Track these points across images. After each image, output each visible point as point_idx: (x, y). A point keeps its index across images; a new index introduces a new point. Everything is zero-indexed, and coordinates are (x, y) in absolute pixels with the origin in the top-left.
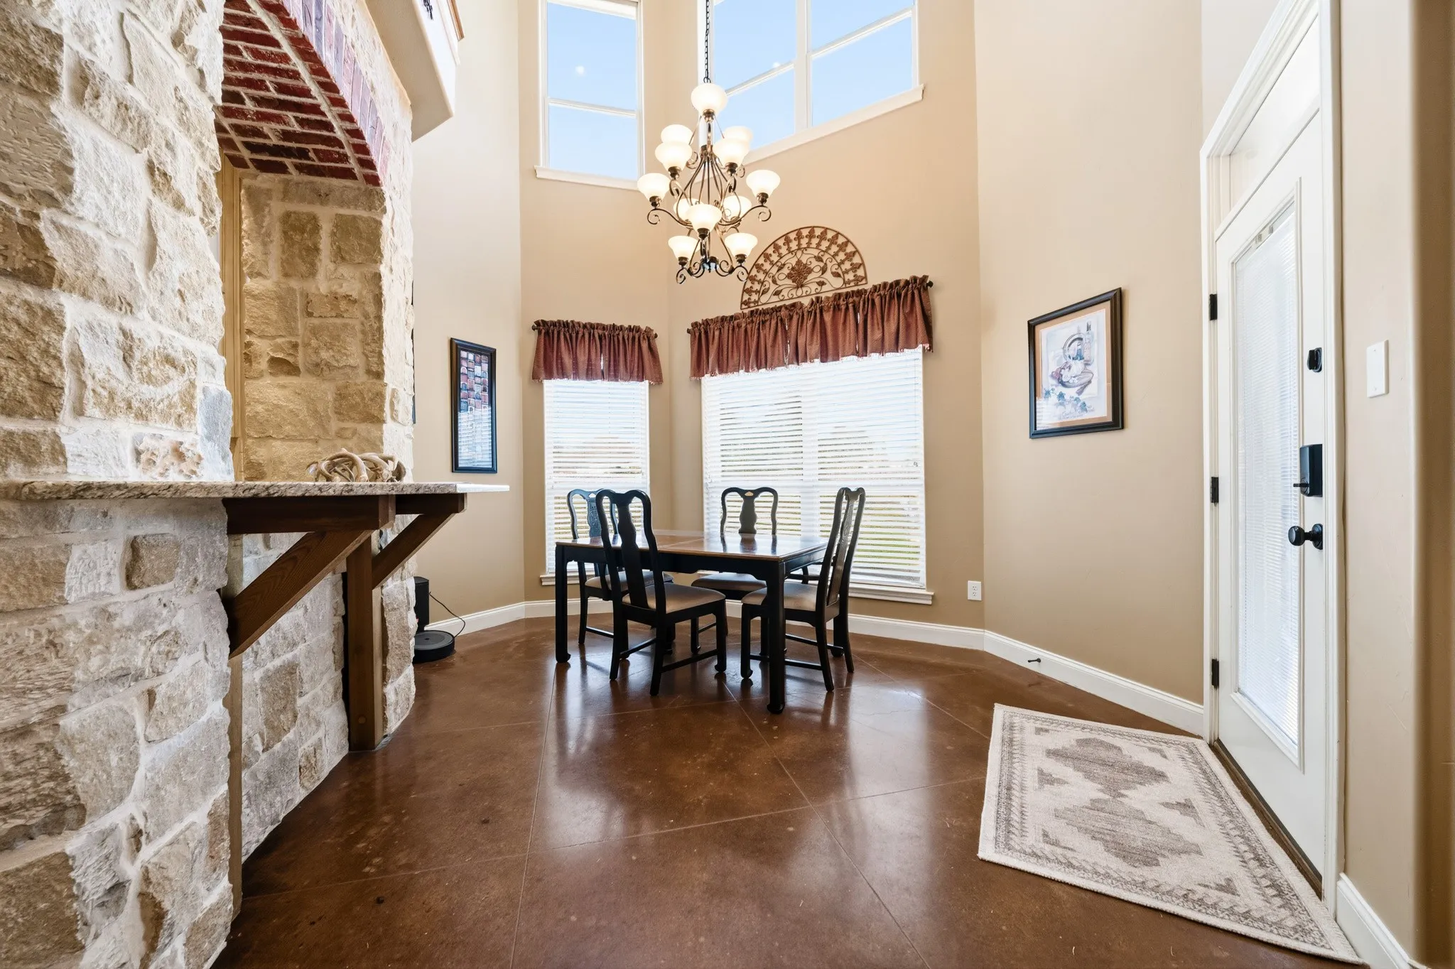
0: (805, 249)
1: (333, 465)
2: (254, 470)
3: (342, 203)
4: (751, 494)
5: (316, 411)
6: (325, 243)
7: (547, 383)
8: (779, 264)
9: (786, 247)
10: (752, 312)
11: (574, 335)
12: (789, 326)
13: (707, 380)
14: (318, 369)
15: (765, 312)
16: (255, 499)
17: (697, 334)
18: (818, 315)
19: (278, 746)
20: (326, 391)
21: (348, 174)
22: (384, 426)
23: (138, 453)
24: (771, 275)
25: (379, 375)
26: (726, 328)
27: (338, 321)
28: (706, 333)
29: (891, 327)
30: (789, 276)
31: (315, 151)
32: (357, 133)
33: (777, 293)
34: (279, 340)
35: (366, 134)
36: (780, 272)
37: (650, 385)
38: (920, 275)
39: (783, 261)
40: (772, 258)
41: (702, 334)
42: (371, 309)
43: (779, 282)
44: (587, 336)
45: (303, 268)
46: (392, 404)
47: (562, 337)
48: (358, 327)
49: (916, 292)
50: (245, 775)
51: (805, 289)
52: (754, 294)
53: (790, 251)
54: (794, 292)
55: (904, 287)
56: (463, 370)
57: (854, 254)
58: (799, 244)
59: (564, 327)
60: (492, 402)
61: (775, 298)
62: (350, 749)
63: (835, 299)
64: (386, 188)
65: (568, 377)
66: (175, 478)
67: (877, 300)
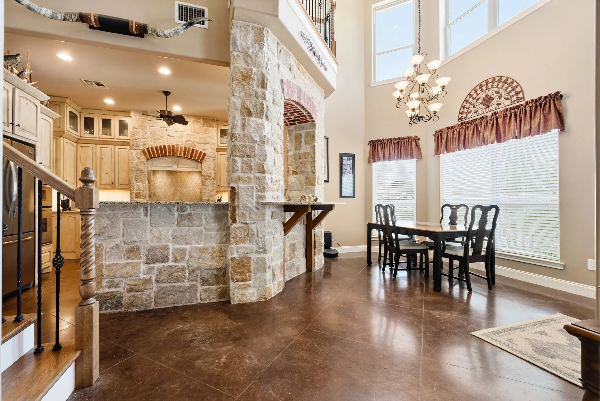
0: (490, 88)
1: (302, 198)
2: (289, 199)
3: (307, 129)
4: (455, 207)
5: (301, 183)
6: (303, 140)
7: (373, 164)
8: (477, 98)
9: (480, 89)
10: (462, 123)
11: (384, 144)
12: (481, 127)
13: (441, 155)
14: (302, 172)
15: (468, 123)
16: (287, 205)
17: (437, 136)
18: (495, 121)
19: (291, 261)
20: (303, 178)
21: (308, 121)
22: (316, 186)
23: (273, 197)
24: (473, 104)
25: (314, 173)
26: (450, 132)
27: (306, 159)
28: (441, 135)
29: (535, 123)
30: (481, 103)
31: (301, 119)
32: (309, 113)
33: (476, 112)
34: (294, 166)
35: (311, 113)
36: (477, 102)
37: (417, 160)
38: (553, 92)
39: (479, 96)
40: (473, 96)
41: (439, 136)
42: (313, 155)
43: (477, 107)
44: (389, 144)
45: (299, 147)
46: (318, 180)
47: (379, 145)
48: (310, 161)
49: (552, 102)
50: (286, 264)
51: (490, 108)
52: (464, 114)
53: (482, 91)
54: (484, 110)
55: (544, 100)
56: (344, 163)
57: (517, 87)
58: (487, 87)
59: (380, 141)
60: (353, 172)
61: (475, 115)
62: (307, 270)
63: (504, 112)
64: (316, 122)
65: (381, 161)
66: (277, 201)
67: (528, 110)
